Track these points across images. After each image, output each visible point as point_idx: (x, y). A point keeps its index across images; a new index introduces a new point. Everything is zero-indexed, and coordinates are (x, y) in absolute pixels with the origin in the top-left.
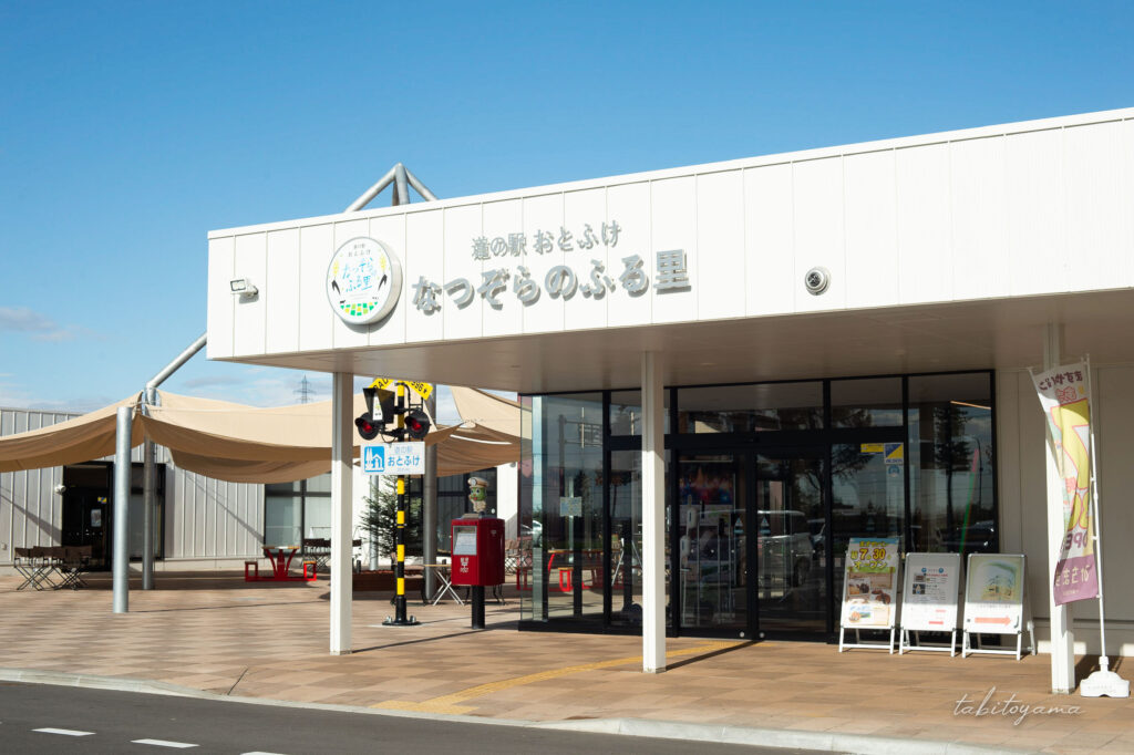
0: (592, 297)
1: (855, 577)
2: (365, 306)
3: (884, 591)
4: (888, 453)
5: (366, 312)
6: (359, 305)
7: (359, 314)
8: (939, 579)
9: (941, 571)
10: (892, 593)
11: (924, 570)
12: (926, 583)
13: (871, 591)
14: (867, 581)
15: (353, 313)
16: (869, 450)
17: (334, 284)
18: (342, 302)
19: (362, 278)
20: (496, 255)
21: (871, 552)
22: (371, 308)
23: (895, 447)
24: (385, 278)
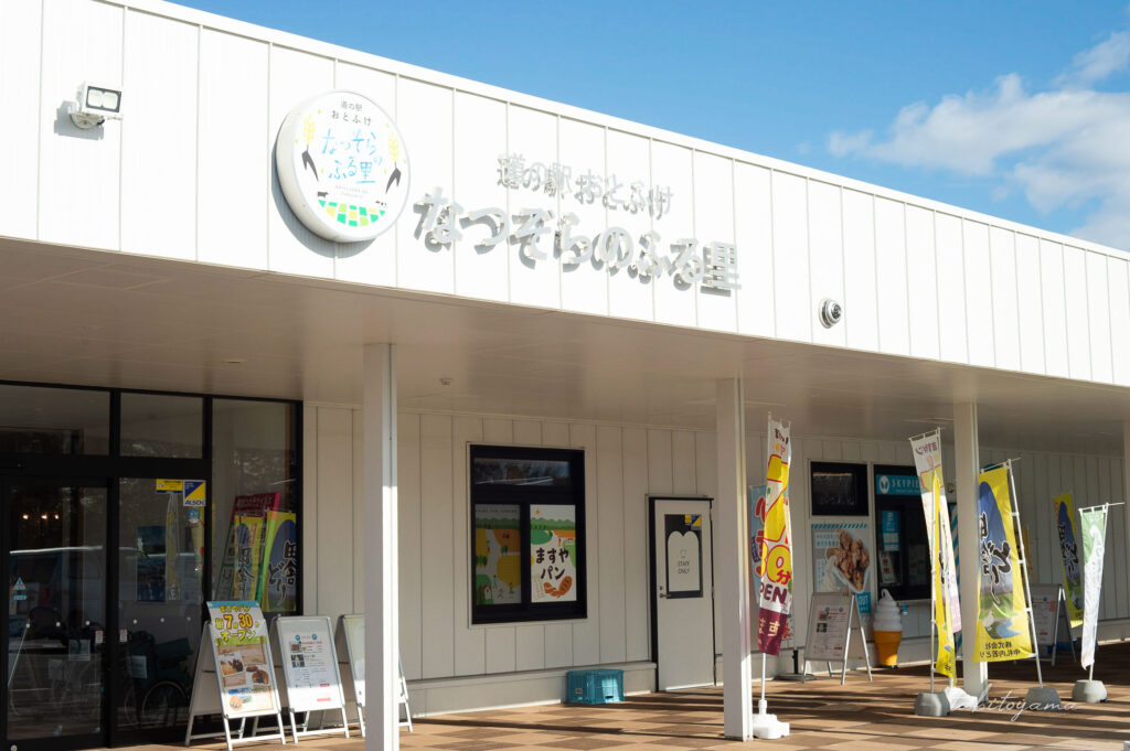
0: (637, 278)
1: (224, 652)
2: (363, 211)
3: (260, 667)
4: (188, 492)
5: (365, 223)
6: (353, 208)
7: (353, 223)
8: (315, 647)
9: (315, 637)
10: (268, 668)
11: (298, 638)
12: (303, 653)
13: (245, 668)
14: (238, 656)
15: (342, 218)
16: (166, 488)
17: (306, 158)
18: (320, 194)
19: (357, 163)
20: (526, 186)
21: (237, 620)
22: (374, 218)
23: (197, 485)
24: (396, 175)
